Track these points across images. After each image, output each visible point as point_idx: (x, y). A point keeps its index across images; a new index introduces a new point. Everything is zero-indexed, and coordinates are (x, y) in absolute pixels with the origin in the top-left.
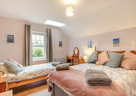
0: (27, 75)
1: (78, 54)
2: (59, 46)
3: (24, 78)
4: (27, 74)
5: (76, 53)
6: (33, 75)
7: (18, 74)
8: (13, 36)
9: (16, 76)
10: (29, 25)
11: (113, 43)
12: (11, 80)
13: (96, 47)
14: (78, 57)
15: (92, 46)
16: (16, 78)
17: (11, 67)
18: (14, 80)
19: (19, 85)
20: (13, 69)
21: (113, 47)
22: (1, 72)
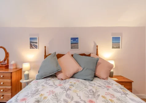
1: (5, 60)
14: (7, 67)
15: (37, 45)
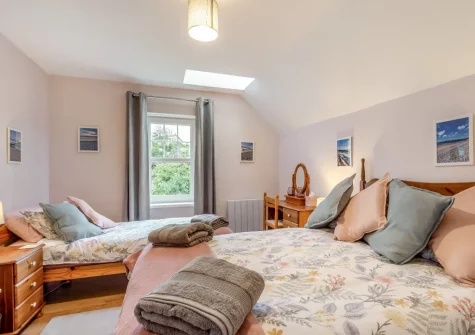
0: (98, 250)
2: (243, 158)
3: (91, 258)
4: (100, 245)
5: (300, 184)
6: (117, 250)
7: (73, 244)
8: (95, 130)
9: (68, 248)
10: (137, 92)
11: (439, 144)
12: (54, 258)
13: (363, 161)
16: (67, 253)
17: (59, 222)
18: (62, 259)
19: (76, 275)
20: (65, 226)
21: (438, 161)
22: (36, 234)
